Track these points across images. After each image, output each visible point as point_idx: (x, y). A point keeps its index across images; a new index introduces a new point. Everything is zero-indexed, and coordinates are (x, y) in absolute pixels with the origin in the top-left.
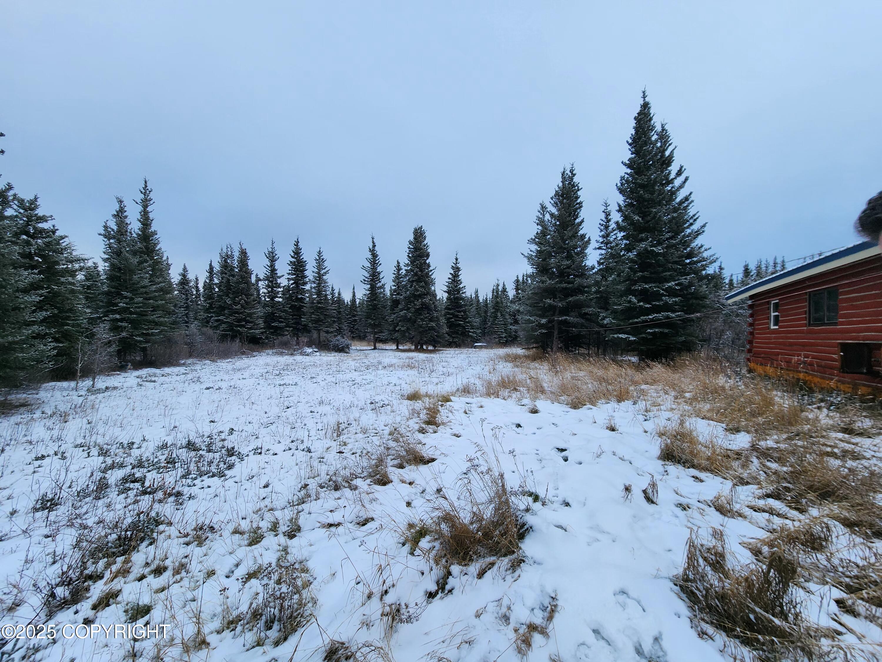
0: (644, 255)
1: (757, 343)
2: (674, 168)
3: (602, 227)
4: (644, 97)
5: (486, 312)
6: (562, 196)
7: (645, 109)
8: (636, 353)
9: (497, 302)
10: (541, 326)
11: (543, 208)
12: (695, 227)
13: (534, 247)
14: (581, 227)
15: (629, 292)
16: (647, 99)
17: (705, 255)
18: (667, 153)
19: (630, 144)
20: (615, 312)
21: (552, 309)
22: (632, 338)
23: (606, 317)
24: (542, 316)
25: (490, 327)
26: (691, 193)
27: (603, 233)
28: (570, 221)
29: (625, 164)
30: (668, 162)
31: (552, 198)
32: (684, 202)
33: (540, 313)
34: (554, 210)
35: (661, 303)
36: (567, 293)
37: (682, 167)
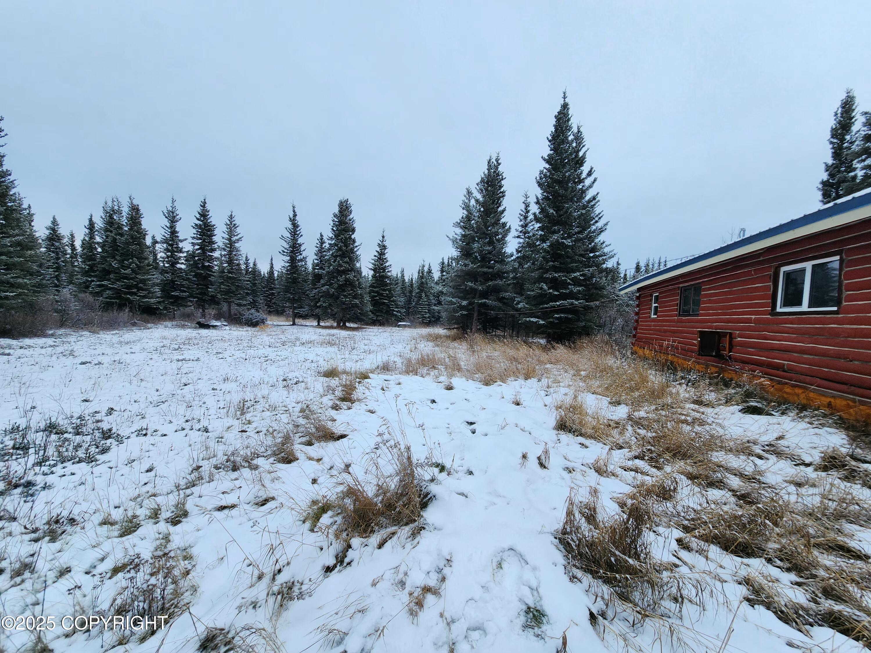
0: (556, 246)
1: (640, 329)
2: (585, 169)
3: (522, 218)
4: (565, 98)
5: (411, 292)
6: (487, 183)
7: (564, 110)
8: (544, 336)
9: (422, 283)
10: (462, 308)
11: (469, 193)
12: (600, 225)
13: (459, 231)
14: (503, 215)
15: (541, 279)
16: (567, 100)
17: (606, 250)
18: (581, 154)
19: (550, 141)
20: (528, 297)
21: (473, 292)
22: (542, 322)
23: (520, 302)
24: (464, 299)
25: (414, 307)
26: (598, 194)
27: (522, 223)
28: (493, 208)
29: (544, 160)
30: (580, 162)
31: (478, 184)
32: (592, 201)
33: (462, 295)
34: (479, 197)
35: (568, 291)
36: (487, 277)
37: (592, 168)
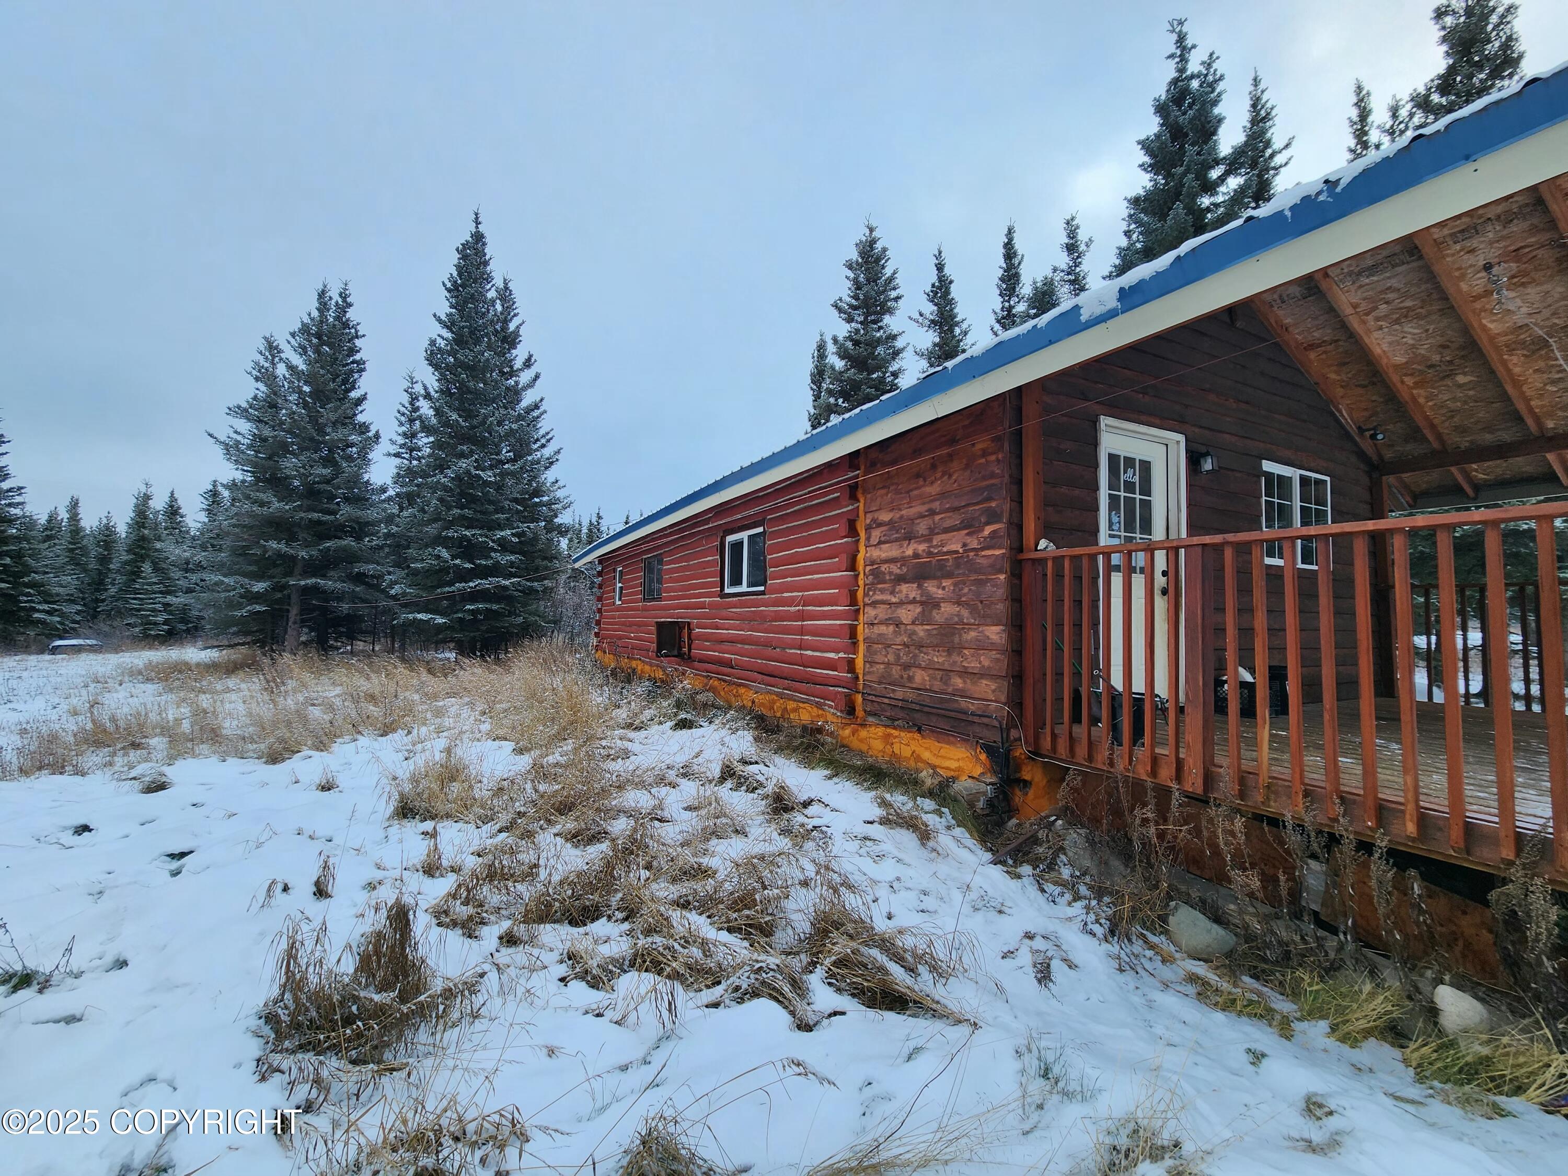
0: (465, 482)
1: (605, 623)
2: (519, 355)
3: (403, 419)
4: (477, 222)
5: (104, 560)
6: (319, 336)
7: (477, 243)
8: (452, 645)
9: (143, 538)
10: (256, 598)
11: (272, 348)
12: (547, 452)
13: (245, 426)
14: (360, 408)
15: (439, 540)
16: (481, 228)
17: (560, 494)
18: (512, 326)
19: (449, 290)
20: (416, 573)
21: (288, 563)
22: (440, 620)
23: (396, 583)
24: (258, 577)
25: (116, 598)
26: (542, 400)
27: (404, 429)
28: (335, 391)
29: (439, 320)
30: (511, 340)
31: (293, 335)
32: (533, 410)
33: (253, 568)
34: (299, 362)
35: (490, 562)
36: (322, 532)
37: (531, 356)
